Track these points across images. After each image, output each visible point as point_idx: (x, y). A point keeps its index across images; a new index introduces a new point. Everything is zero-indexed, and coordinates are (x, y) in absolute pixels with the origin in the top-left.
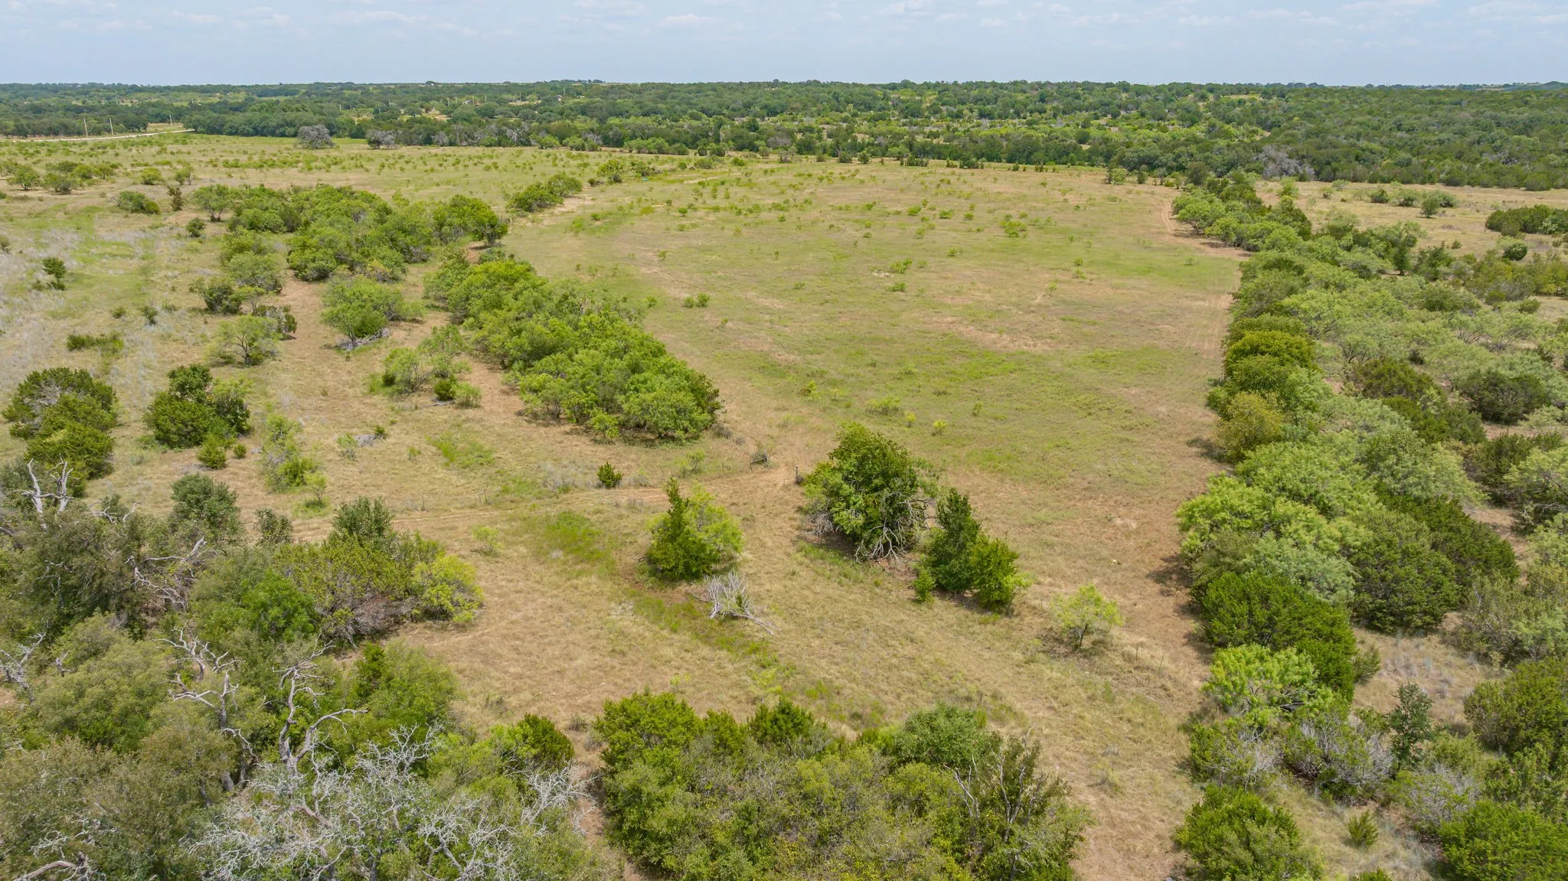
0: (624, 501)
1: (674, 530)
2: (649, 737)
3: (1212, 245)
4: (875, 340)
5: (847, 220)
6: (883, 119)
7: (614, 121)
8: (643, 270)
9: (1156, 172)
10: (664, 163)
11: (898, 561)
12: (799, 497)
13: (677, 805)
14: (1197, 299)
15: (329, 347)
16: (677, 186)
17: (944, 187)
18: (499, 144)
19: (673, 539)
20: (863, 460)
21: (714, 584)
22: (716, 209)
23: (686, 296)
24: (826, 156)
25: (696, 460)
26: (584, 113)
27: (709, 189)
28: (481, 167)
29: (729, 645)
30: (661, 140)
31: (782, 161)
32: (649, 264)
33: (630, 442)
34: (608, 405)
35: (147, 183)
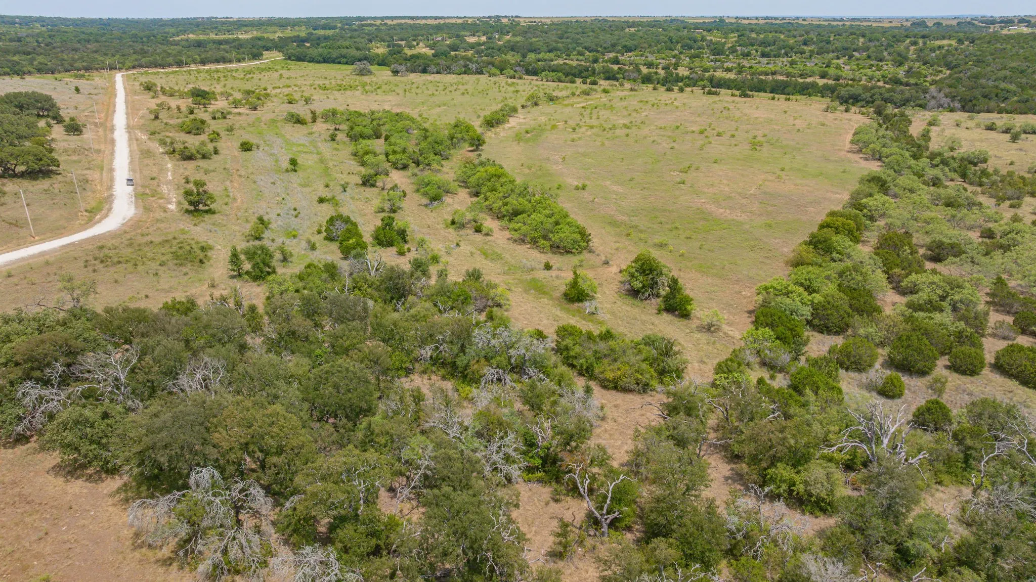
0: (554, 275)
1: (574, 284)
2: (570, 335)
3: (866, 159)
4: (664, 211)
5: (663, 136)
6: (698, 57)
7: (531, 56)
8: (554, 167)
9: (859, 104)
10: (562, 90)
11: (653, 301)
12: (620, 277)
13: (577, 349)
14: (837, 193)
15: (420, 205)
16: (569, 109)
17: (725, 113)
18: (465, 73)
19: (573, 287)
20: (643, 264)
21: (587, 304)
22: (592, 127)
23: (576, 183)
24: (659, 85)
25: (581, 261)
26: (513, 50)
27: (588, 111)
28: (459, 92)
29: (592, 321)
30: (560, 74)
31: (632, 90)
32: (557, 163)
33: (554, 253)
34: (545, 237)
35: (290, 103)
